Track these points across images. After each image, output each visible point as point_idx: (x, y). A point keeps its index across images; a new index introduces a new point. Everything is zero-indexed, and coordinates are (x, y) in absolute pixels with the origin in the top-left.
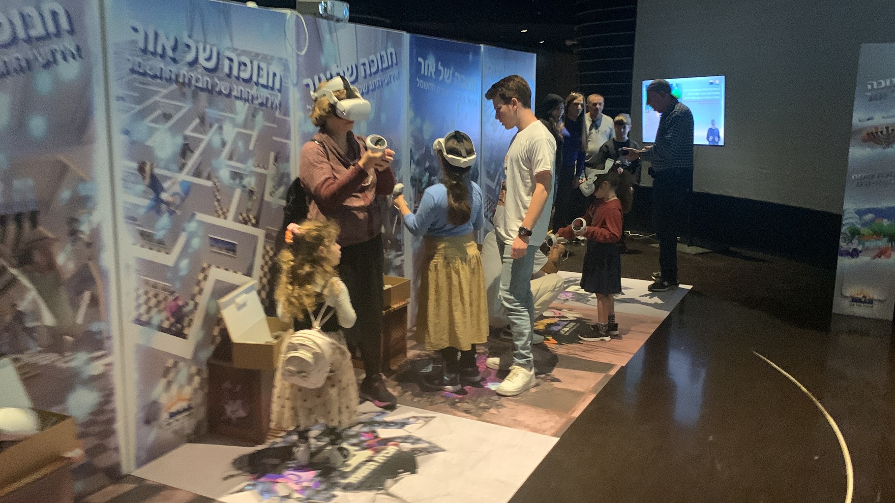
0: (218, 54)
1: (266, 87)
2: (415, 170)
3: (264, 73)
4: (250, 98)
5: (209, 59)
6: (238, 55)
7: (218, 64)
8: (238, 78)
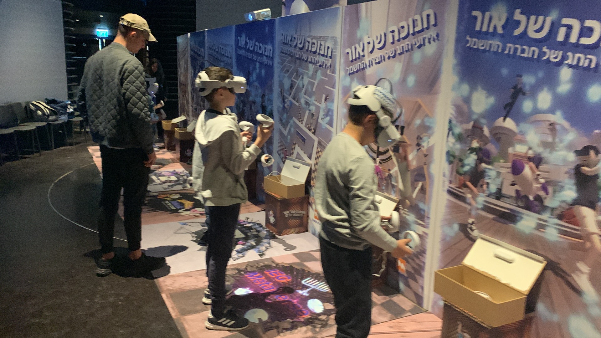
0: (304, 40)
1: (323, 55)
2: (454, 144)
3: (323, 48)
4: (315, 62)
5: (300, 44)
6: (312, 39)
7: (304, 45)
8: (311, 51)
